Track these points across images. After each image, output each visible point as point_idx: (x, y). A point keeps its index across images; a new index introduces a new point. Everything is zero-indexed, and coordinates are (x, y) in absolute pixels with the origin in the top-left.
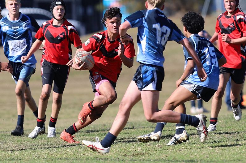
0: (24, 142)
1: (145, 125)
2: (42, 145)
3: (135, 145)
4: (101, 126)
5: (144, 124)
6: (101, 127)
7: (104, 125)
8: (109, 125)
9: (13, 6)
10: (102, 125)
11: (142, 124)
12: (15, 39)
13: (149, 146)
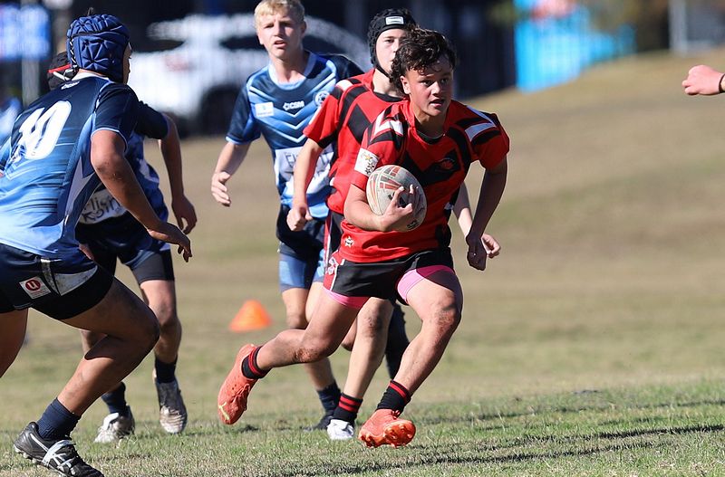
0: (252, 457)
1: (652, 397)
2: (312, 465)
3: (618, 464)
4: (506, 403)
5: (650, 395)
6: (505, 407)
7: (517, 400)
8: (532, 398)
9: (276, 30)
10: (511, 399)
11: (641, 395)
12: (293, 145)
13: (664, 467)
